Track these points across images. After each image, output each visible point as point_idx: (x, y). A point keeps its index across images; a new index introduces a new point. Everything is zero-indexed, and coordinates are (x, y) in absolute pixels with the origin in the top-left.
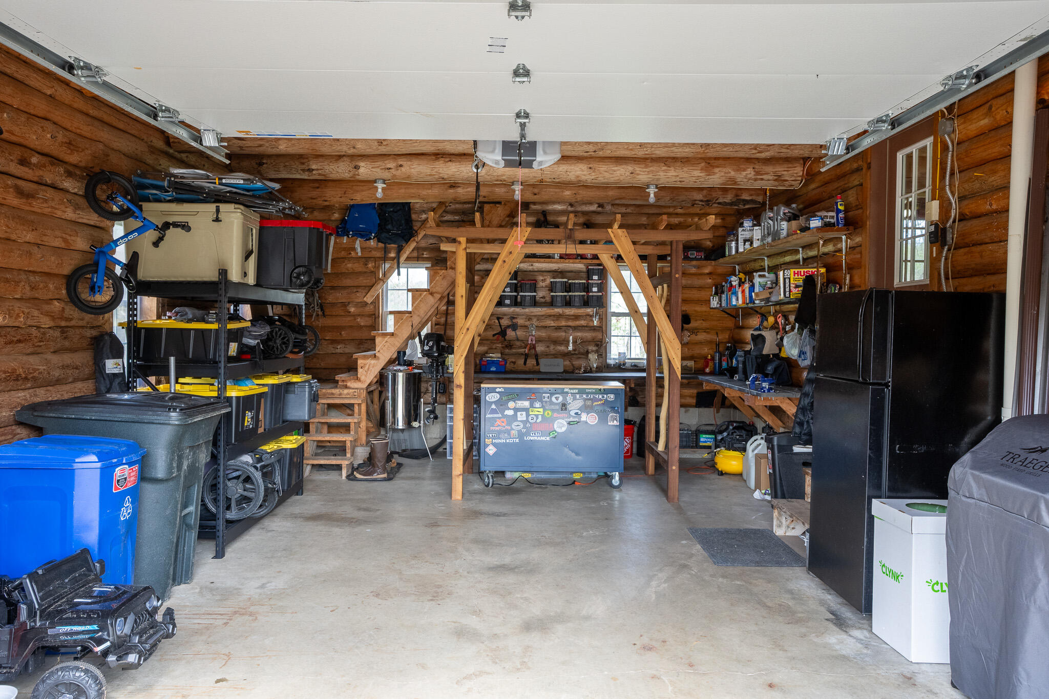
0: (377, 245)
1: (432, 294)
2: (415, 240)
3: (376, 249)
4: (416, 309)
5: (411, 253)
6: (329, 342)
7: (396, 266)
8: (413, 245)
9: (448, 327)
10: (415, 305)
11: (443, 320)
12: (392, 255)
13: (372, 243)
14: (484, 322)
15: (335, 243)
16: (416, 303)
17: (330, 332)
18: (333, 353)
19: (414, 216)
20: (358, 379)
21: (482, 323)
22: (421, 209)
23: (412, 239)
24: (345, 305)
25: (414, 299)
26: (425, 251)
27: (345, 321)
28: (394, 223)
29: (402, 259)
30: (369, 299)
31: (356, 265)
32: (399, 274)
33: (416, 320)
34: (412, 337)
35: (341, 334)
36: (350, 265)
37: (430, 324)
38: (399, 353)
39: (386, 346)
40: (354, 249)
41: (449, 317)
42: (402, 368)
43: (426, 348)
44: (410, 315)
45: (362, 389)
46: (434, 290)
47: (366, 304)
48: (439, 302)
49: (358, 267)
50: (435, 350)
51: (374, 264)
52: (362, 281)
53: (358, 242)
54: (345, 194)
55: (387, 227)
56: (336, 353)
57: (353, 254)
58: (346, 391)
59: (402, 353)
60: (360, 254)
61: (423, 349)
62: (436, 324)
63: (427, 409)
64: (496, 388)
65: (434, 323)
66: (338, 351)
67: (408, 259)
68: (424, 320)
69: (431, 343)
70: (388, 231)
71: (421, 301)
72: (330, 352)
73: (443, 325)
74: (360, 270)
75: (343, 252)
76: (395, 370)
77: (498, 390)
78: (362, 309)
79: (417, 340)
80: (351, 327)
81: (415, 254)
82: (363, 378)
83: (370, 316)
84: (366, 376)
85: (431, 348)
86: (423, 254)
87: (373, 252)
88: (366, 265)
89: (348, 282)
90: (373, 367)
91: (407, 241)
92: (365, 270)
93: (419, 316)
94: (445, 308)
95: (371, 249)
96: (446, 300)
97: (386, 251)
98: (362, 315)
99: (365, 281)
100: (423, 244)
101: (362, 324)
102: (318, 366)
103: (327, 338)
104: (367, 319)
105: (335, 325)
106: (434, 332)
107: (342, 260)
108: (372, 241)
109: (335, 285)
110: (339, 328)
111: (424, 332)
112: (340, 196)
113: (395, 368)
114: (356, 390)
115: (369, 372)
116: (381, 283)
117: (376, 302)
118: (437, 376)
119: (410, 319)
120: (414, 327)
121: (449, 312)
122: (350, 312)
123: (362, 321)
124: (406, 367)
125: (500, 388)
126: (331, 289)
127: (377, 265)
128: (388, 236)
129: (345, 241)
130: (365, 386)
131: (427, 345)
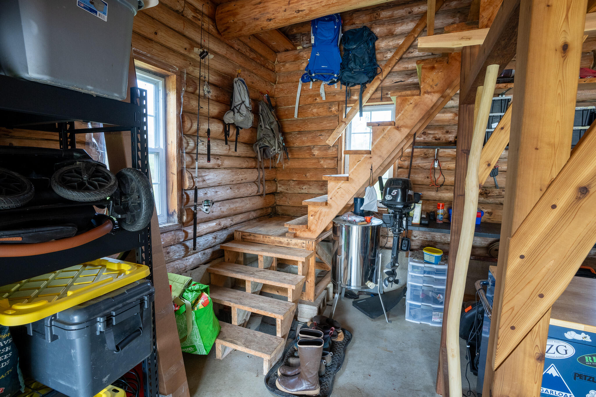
0: (341, 88)
1: (398, 128)
2: (379, 78)
3: (339, 93)
4: (376, 148)
5: (373, 94)
6: (296, 182)
7: (358, 107)
8: (376, 84)
9: (412, 170)
10: (375, 143)
11: (407, 163)
12: (356, 97)
13: (336, 86)
14: (489, 165)
15: (302, 90)
16: (378, 140)
17: (297, 173)
18: (299, 193)
19: (378, 56)
20: (308, 229)
21: (485, 166)
22: (386, 48)
23: (376, 77)
24: (310, 148)
25: (375, 135)
26: (389, 90)
27: (309, 164)
28: (357, 61)
29: (365, 99)
30: (331, 141)
31: (321, 110)
32: (361, 115)
33: (377, 162)
34: (371, 183)
35: (306, 176)
36: (315, 110)
37: (392, 168)
38: (356, 199)
39: (340, 193)
40: (319, 95)
41: (414, 160)
42: (358, 219)
43: (388, 198)
44: (369, 156)
45: (311, 239)
46: (401, 123)
47: (328, 147)
48: (405, 141)
49: (322, 111)
50: (399, 200)
51: (337, 108)
52: (326, 124)
53: (322, 87)
54: (289, 4)
55: (350, 66)
56: (302, 193)
57: (318, 100)
58: (294, 241)
59: (359, 200)
60: (324, 99)
61: (384, 199)
62: (399, 168)
63: (385, 271)
64: (567, 330)
65: (397, 167)
66: (303, 191)
67: (370, 100)
68: (386, 163)
69: (394, 192)
70: (351, 70)
71: (383, 137)
72: (296, 192)
73: (407, 168)
74: (324, 114)
75: (310, 99)
76: (350, 222)
77: (569, 335)
78: (325, 152)
79: (377, 186)
80: (316, 169)
81: (378, 95)
82: (313, 227)
83: (333, 158)
84: (316, 225)
85: (395, 197)
86: (387, 94)
87: (337, 96)
88: (330, 108)
89: (313, 127)
90: (324, 216)
91: (371, 79)
92: (329, 114)
93: (380, 156)
94: (409, 150)
95: (335, 94)
96: (412, 141)
97: (348, 94)
98: (326, 158)
99: (328, 125)
100: (388, 82)
101: (325, 167)
102: (287, 204)
103: (294, 179)
104: (329, 161)
105: (302, 167)
106: (396, 177)
107: (309, 106)
108: (336, 84)
109: (302, 130)
110: (304, 171)
111: (387, 176)
112: (284, 8)
113: (350, 219)
114: (305, 242)
115: (320, 221)
116: (344, 125)
117: (338, 144)
118: (400, 231)
119: (370, 161)
120: (374, 170)
121: (414, 154)
122: (314, 155)
123: (325, 164)
124: (362, 219)
125: (579, 332)
126: (298, 134)
127: (340, 109)
128: (351, 75)
129: (311, 88)
130: (315, 236)
131: (390, 194)
